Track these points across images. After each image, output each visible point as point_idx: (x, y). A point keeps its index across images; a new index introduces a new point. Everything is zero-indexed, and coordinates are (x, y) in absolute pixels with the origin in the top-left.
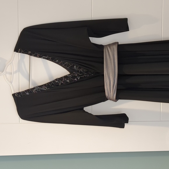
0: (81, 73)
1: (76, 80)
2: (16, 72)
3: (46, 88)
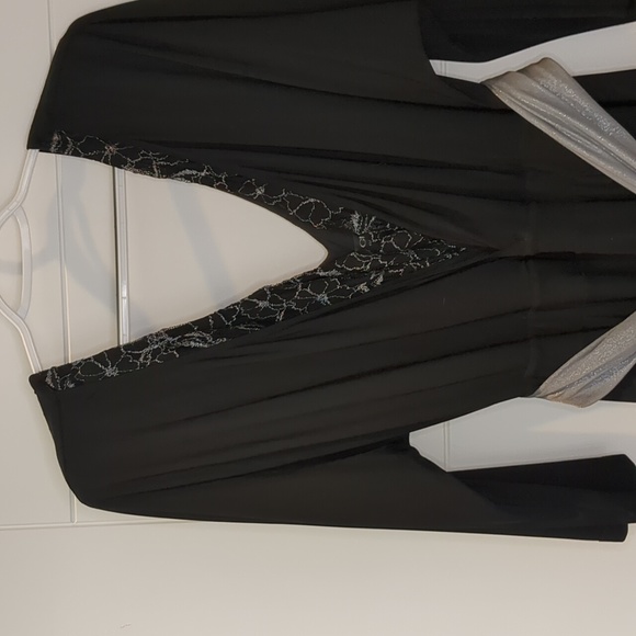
0: (389, 253)
1: (366, 289)
3: (210, 339)
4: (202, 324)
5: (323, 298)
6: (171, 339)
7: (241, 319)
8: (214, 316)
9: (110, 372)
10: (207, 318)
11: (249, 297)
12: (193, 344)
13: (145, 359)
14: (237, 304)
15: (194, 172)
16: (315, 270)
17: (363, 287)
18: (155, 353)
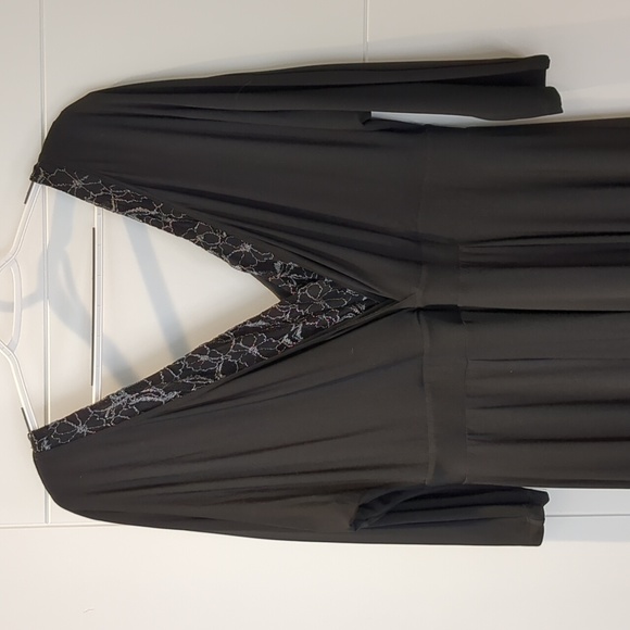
0: (305, 303)
1: (289, 341)
2: (31, 300)
3: (162, 393)
4: (155, 380)
5: (254, 350)
6: (130, 396)
7: (187, 373)
8: (164, 371)
9: (81, 429)
10: (158, 373)
11: (193, 353)
12: (149, 399)
13: (110, 415)
14: (182, 359)
15: (146, 210)
16: (245, 323)
17: (286, 340)
18: (118, 409)
